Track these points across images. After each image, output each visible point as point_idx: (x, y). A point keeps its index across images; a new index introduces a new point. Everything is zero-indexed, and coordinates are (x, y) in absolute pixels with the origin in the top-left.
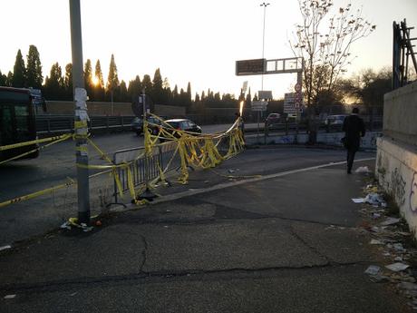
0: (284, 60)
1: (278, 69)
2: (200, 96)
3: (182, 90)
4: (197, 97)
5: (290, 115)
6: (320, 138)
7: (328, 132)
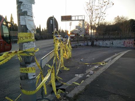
0: (78, 16)
1: (76, 19)
2: (44, 29)
3: (37, 27)
4: (43, 30)
5: (81, 35)
6: (95, 43)
7: (97, 41)
